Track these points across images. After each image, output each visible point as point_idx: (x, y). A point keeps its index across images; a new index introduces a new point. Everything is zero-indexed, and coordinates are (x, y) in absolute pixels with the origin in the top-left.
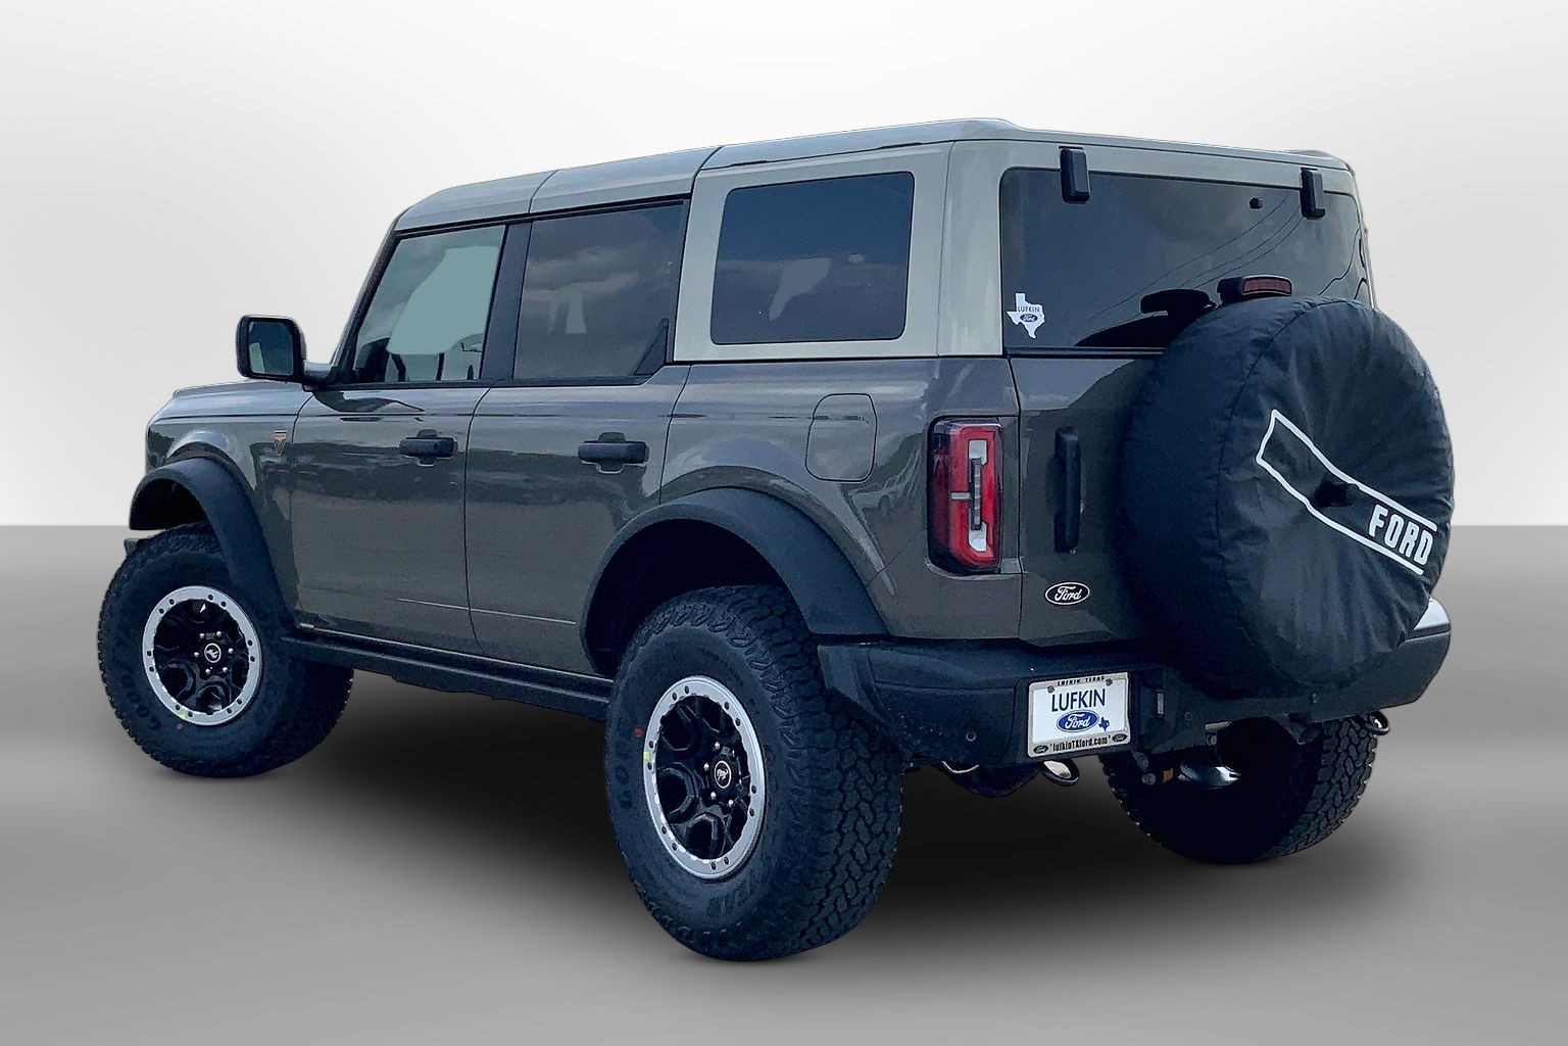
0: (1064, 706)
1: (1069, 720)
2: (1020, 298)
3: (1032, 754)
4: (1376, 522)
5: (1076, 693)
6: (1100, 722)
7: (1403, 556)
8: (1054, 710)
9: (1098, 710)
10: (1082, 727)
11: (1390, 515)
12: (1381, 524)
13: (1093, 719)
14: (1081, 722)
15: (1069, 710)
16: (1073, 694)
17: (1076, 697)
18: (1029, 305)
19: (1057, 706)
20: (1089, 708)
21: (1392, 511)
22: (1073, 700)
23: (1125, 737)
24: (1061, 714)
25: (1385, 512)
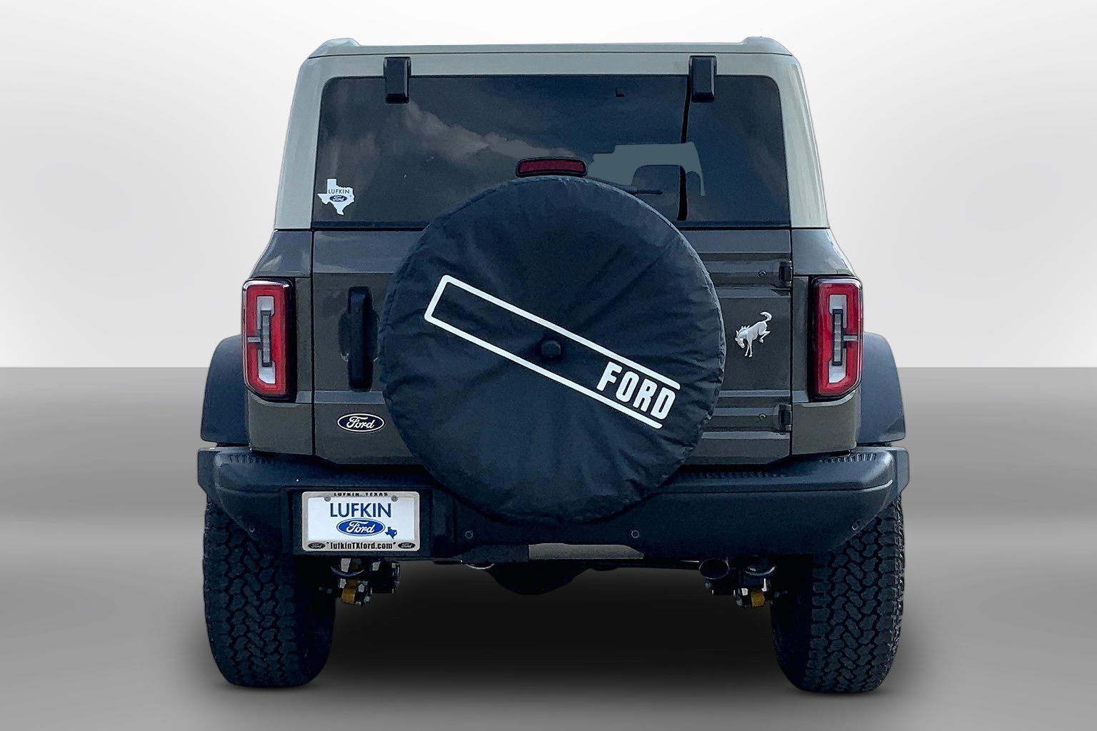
0: (344, 513)
1: (350, 525)
2: (332, 183)
3: (305, 548)
4: (607, 377)
5: (358, 504)
6: (386, 530)
7: (638, 410)
8: (332, 515)
9: (383, 520)
10: (365, 533)
11: (623, 373)
12: (613, 379)
13: (378, 528)
14: (364, 529)
15: (350, 517)
16: (353, 505)
17: (359, 507)
18: (340, 188)
19: (336, 512)
20: (374, 518)
21: (626, 369)
22: (353, 510)
23: (413, 546)
24: (340, 520)
25: (619, 369)
